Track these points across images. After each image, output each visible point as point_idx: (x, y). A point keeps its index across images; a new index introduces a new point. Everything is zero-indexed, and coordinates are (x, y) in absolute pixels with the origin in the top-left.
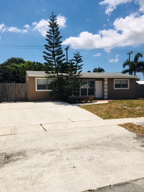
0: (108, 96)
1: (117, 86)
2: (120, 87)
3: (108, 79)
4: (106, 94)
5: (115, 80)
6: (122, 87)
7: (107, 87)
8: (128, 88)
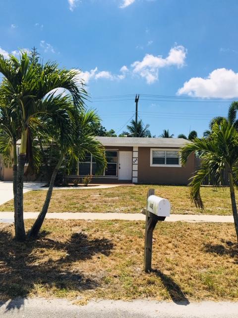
0: (139, 177)
1: (157, 160)
2: (164, 163)
3: (139, 148)
4: (135, 174)
5: (153, 151)
6: (167, 163)
7: (137, 162)
8: (180, 166)
